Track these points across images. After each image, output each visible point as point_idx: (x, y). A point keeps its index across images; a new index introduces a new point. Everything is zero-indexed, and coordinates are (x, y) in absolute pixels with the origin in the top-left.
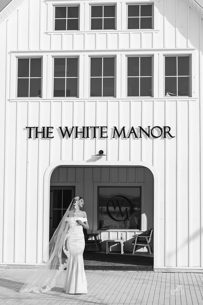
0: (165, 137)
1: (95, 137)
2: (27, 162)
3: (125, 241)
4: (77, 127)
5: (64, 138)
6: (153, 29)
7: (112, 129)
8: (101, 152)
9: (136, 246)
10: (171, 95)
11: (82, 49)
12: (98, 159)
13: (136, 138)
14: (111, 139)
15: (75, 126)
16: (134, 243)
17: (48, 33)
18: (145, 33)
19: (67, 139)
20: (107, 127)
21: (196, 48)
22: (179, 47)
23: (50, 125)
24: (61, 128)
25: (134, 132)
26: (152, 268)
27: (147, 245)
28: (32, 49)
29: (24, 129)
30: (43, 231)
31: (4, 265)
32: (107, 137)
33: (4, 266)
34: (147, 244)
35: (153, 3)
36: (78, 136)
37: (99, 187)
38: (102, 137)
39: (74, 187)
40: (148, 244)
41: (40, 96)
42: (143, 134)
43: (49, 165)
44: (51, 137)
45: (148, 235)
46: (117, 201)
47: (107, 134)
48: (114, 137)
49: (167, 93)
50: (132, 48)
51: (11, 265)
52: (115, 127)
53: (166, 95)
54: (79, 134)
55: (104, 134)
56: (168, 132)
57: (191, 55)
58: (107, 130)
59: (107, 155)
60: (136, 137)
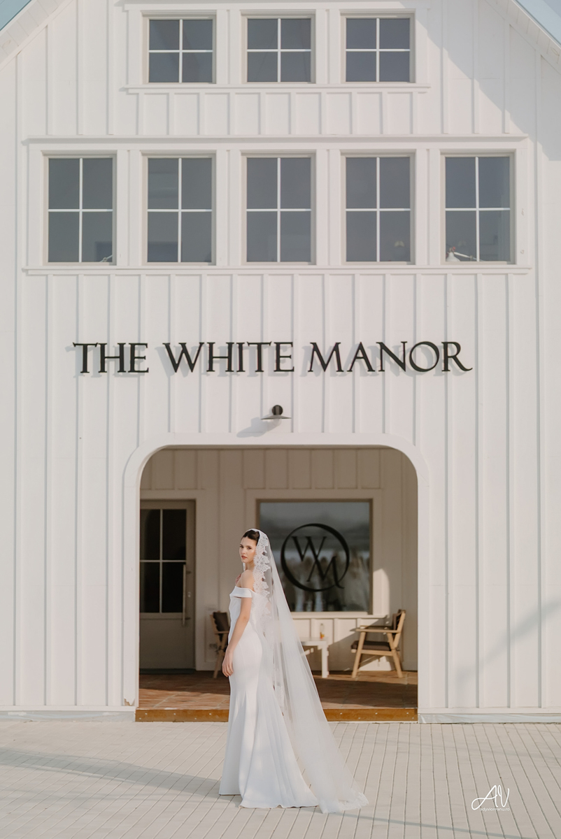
0: (446, 369)
1: (260, 369)
2: (77, 438)
3: (330, 643)
4: (211, 345)
5: (176, 371)
6: (414, 82)
7: (305, 348)
8: (278, 411)
9: (362, 655)
10: (462, 259)
11: (224, 134)
12: (269, 427)
13: (371, 373)
14: (304, 375)
15: (206, 340)
16: (357, 649)
17: (130, 91)
18: (391, 93)
19: (185, 375)
20: (291, 343)
21: (526, 135)
22: (482, 131)
23: (139, 339)
24: (167, 346)
25: (365, 357)
26: (413, 712)
27: (389, 654)
28: (86, 132)
29: (68, 349)
30: (123, 621)
31: (17, 713)
32: (293, 370)
33: (18, 716)
34: (390, 650)
35: (413, 14)
36: (215, 366)
37: (259, 502)
38: (278, 369)
39: (193, 502)
40: (394, 651)
41: (110, 260)
42: (389, 362)
43: (138, 446)
44: (141, 370)
45: (393, 627)
46: (309, 539)
47: (292, 362)
48: (311, 371)
49: (451, 254)
50: (359, 131)
51: (37, 712)
52: (315, 344)
53: (449, 259)
54: (217, 362)
55: (284, 362)
56: (455, 357)
57: (513, 153)
58: (292, 351)
59: (292, 418)
60: (370, 369)
